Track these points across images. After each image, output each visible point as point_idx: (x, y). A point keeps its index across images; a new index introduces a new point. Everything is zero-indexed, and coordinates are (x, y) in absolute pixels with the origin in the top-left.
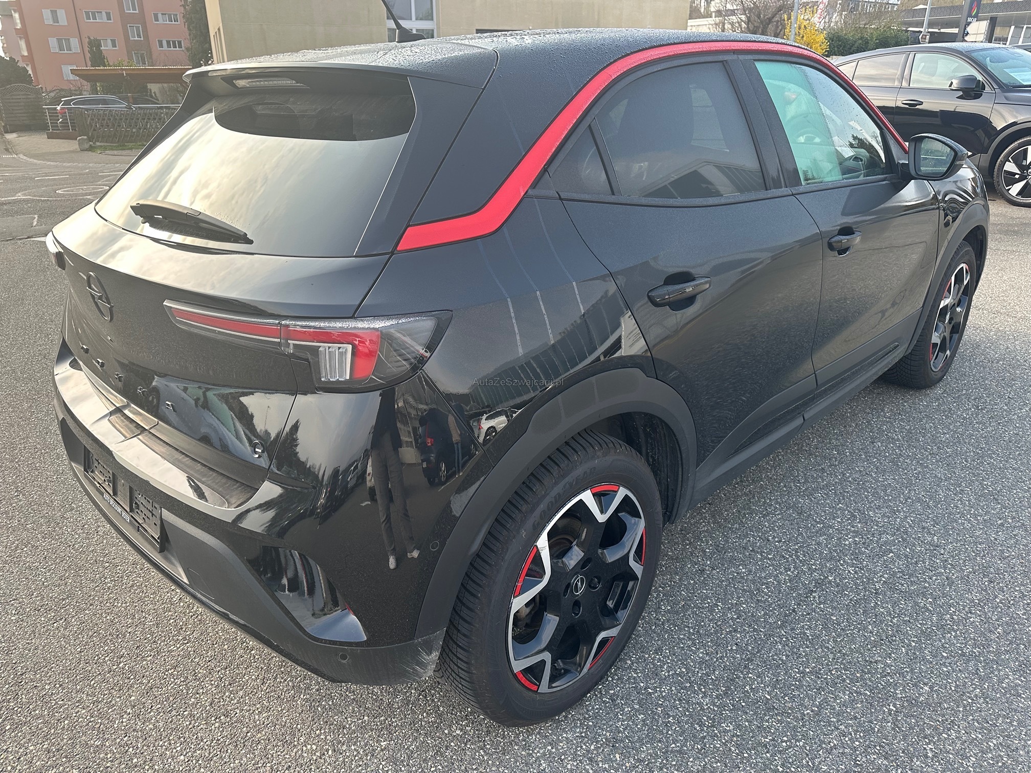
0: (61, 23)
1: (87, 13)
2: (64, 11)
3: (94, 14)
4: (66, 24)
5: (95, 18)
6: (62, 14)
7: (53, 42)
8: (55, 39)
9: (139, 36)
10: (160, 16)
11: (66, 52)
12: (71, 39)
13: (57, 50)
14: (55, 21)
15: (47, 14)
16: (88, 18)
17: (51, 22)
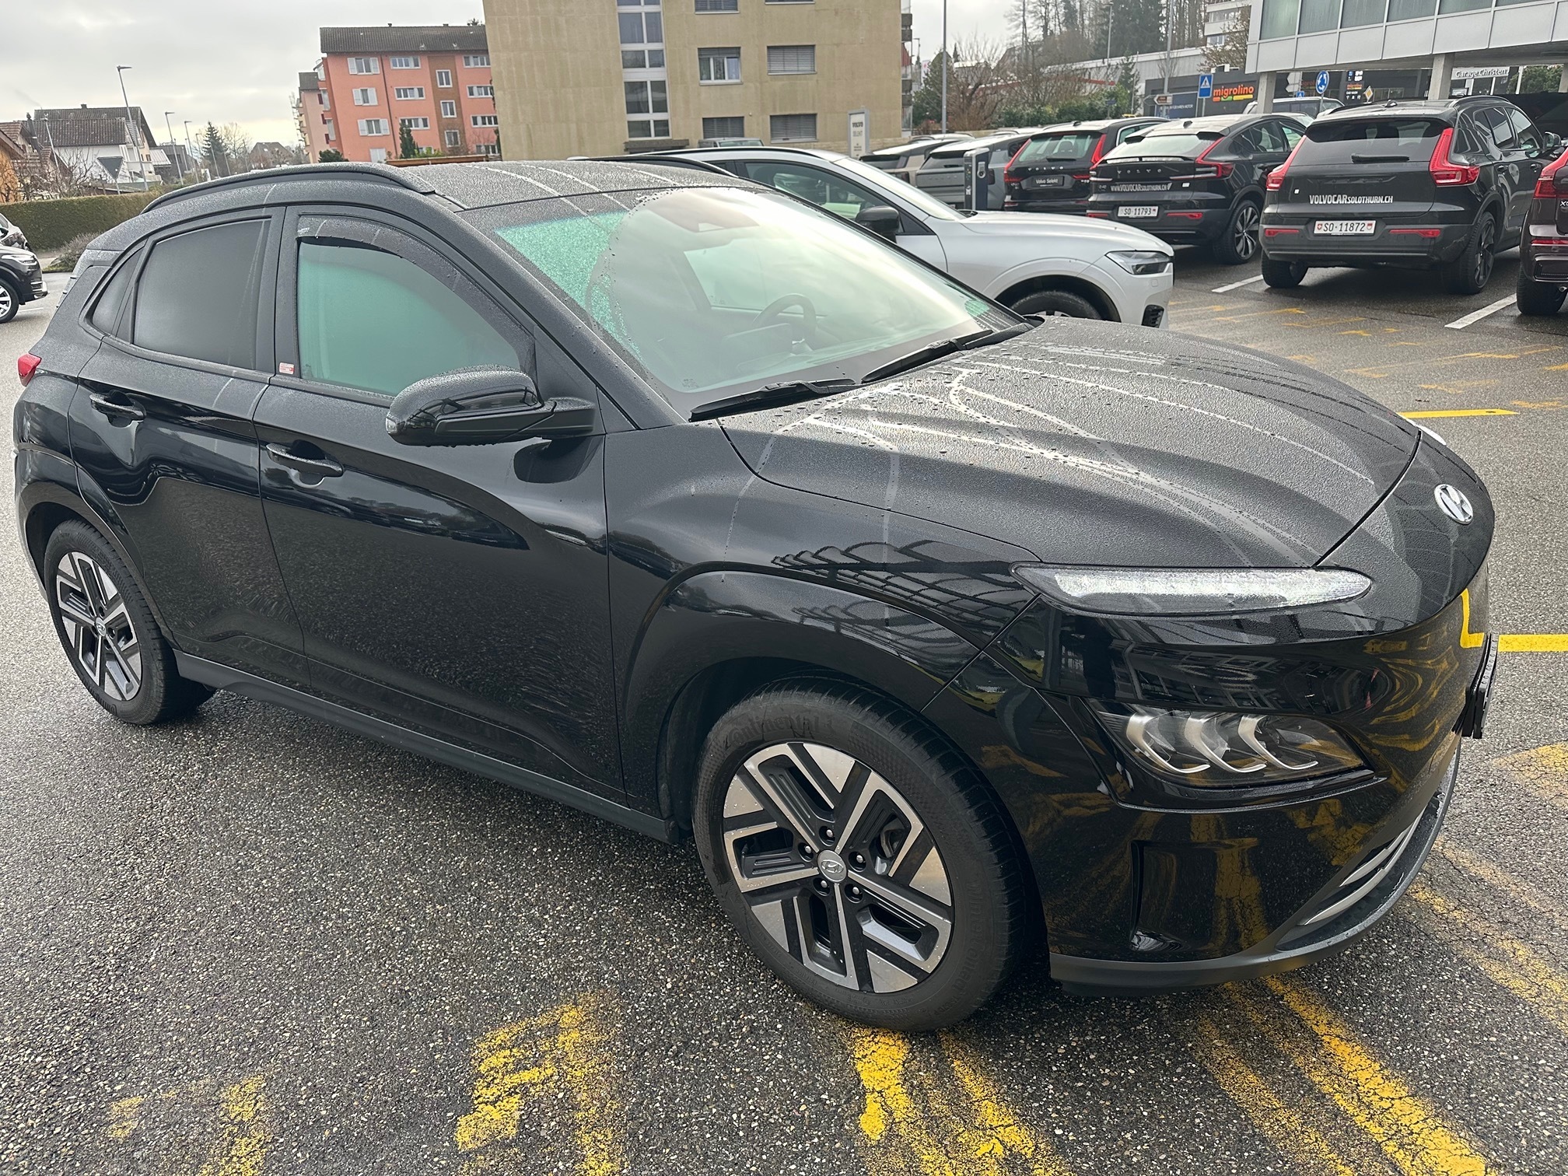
0: (371, 103)
1: (398, 91)
2: (374, 89)
3: (405, 90)
4: (376, 103)
5: (406, 96)
6: (372, 93)
7: (362, 124)
8: (364, 121)
9: (452, 113)
10: (475, 90)
11: (375, 134)
12: (381, 120)
13: (366, 133)
14: (366, 100)
15: (357, 94)
16: (400, 96)
17: (361, 102)
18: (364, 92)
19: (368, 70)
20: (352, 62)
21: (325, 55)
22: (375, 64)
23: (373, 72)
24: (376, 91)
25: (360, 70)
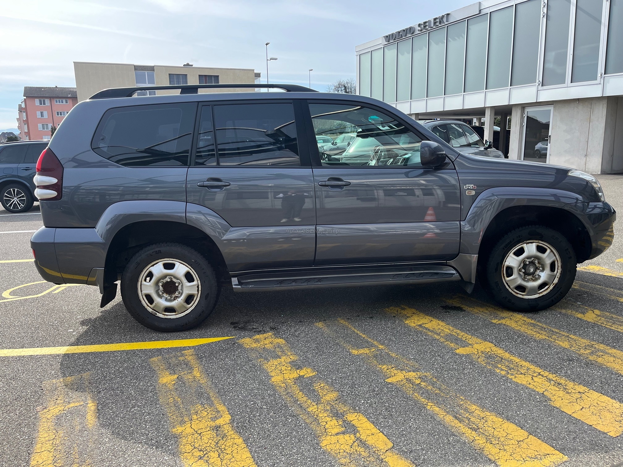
0: (44, 117)
1: (58, 113)
2: (46, 112)
3: (61, 113)
4: (47, 117)
5: (61, 115)
6: (45, 113)
7: (40, 126)
8: (41, 124)
11: (46, 130)
12: (49, 124)
13: (42, 129)
14: (42, 115)
15: (38, 114)
16: (58, 115)
17: (40, 117)
18: (42, 113)
19: (44, 104)
20: (37, 102)
21: (25, 98)
22: (47, 102)
23: (46, 105)
24: (47, 112)
25: (41, 104)
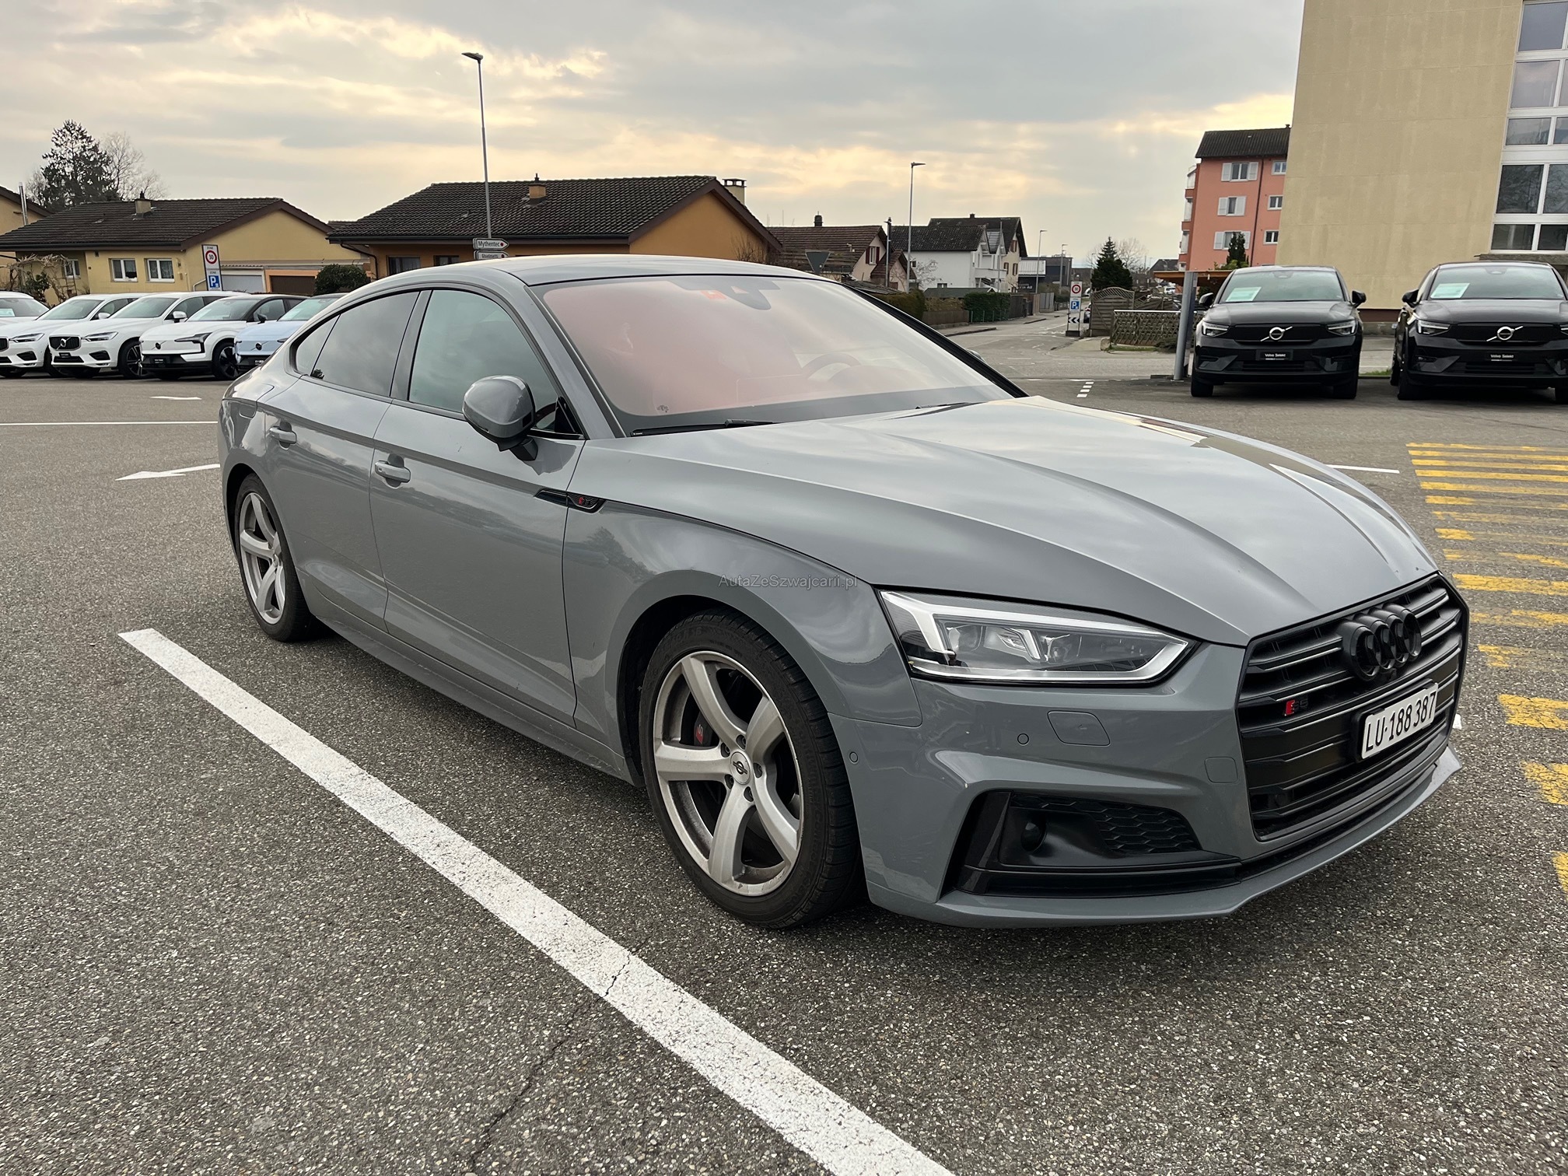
0: (1236, 213)
1: (1273, 200)
2: (1244, 198)
6: (1241, 203)
7: (1220, 237)
8: (1223, 233)
13: (1221, 246)
14: (1231, 211)
15: (1223, 203)
16: (1272, 205)
17: (1225, 213)
18: (1232, 201)
19: (1244, 176)
20: (1227, 168)
21: (1199, 161)
22: (1253, 169)
23: (1249, 178)
24: (1247, 200)
25: (1235, 176)
